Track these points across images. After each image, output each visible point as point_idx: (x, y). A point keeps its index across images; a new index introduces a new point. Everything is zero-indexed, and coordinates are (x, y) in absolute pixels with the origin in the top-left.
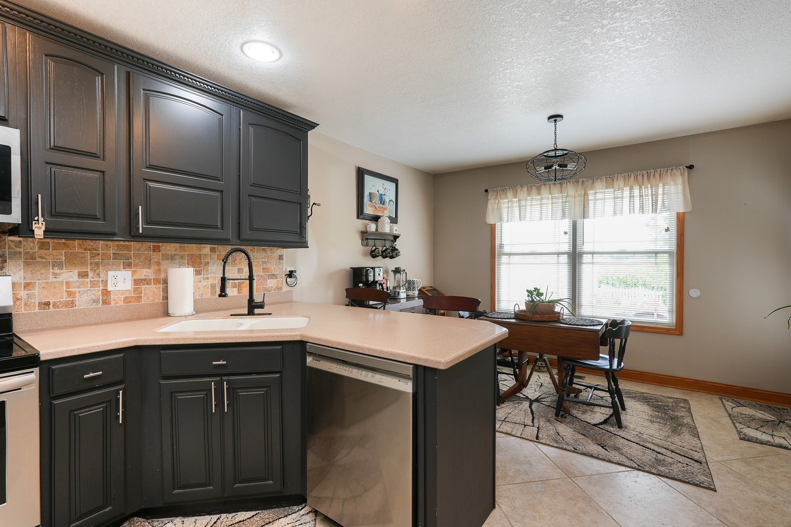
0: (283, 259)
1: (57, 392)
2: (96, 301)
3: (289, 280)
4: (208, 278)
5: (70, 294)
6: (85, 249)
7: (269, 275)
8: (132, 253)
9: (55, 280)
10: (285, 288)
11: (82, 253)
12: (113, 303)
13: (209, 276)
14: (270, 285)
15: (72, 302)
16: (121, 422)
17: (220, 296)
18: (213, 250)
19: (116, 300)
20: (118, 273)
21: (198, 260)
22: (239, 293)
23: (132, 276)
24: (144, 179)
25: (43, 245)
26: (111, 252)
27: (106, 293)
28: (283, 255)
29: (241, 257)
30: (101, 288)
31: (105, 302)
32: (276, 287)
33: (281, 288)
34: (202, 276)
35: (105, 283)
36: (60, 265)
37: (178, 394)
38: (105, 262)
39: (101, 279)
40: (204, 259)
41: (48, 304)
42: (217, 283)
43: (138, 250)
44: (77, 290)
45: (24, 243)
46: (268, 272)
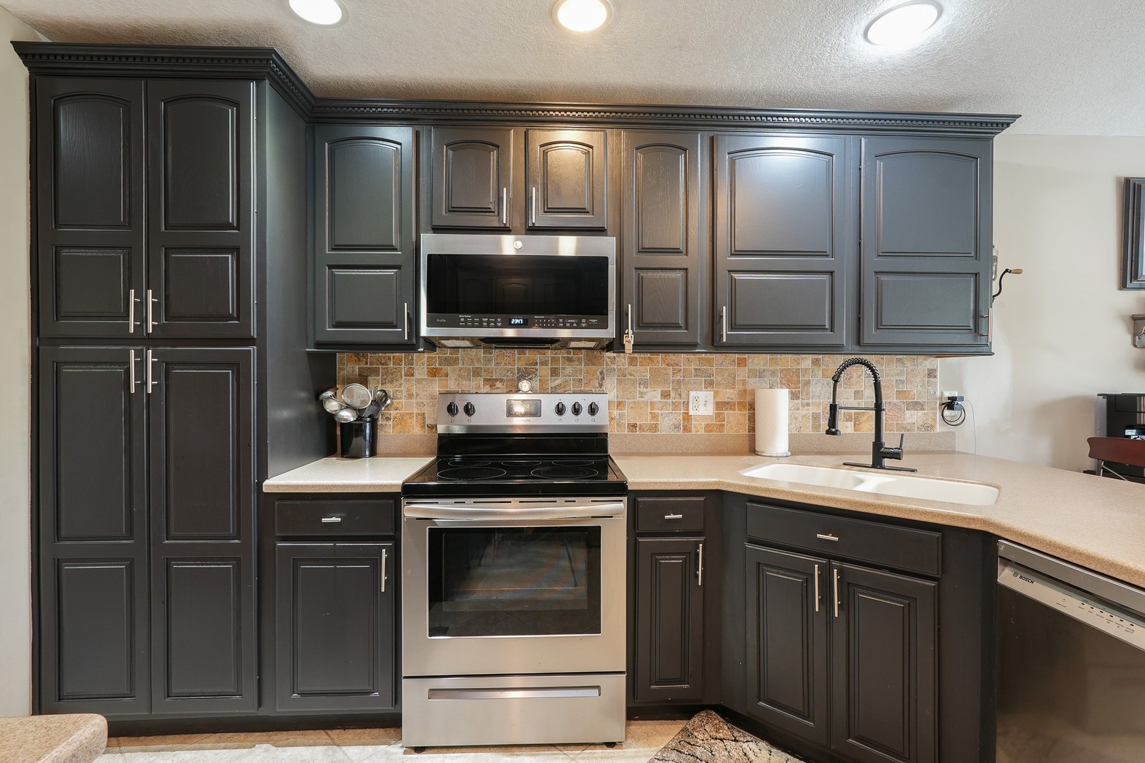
0: (935, 377)
1: (641, 529)
2: (677, 427)
3: (947, 413)
4: (808, 405)
5: (654, 416)
6: (668, 365)
7: (908, 404)
8: (714, 368)
9: (641, 399)
10: (939, 428)
11: (665, 369)
12: (693, 429)
13: (810, 401)
14: (911, 421)
15: (656, 426)
16: (700, 584)
17: (828, 432)
18: (815, 362)
19: (698, 428)
20: (699, 393)
21: (794, 378)
22: (856, 430)
23: (714, 398)
24: (729, 271)
25: (632, 361)
26: (693, 367)
27: (687, 417)
28: (935, 370)
29: (859, 373)
30: (682, 411)
31: (686, 429)
32: (921, 423)
33: (932, 427)
34: (800, 401)
35: (687, 404)
36: (644, 383)
37: (766, 568)
38: (687, 379)
39: (682, 401)
40: (804, 376)
41: (634, 426)
42: (821, 412)
43: (721, 364)
44: (660, 412)
45: (617, 359)
46: (906, 398)
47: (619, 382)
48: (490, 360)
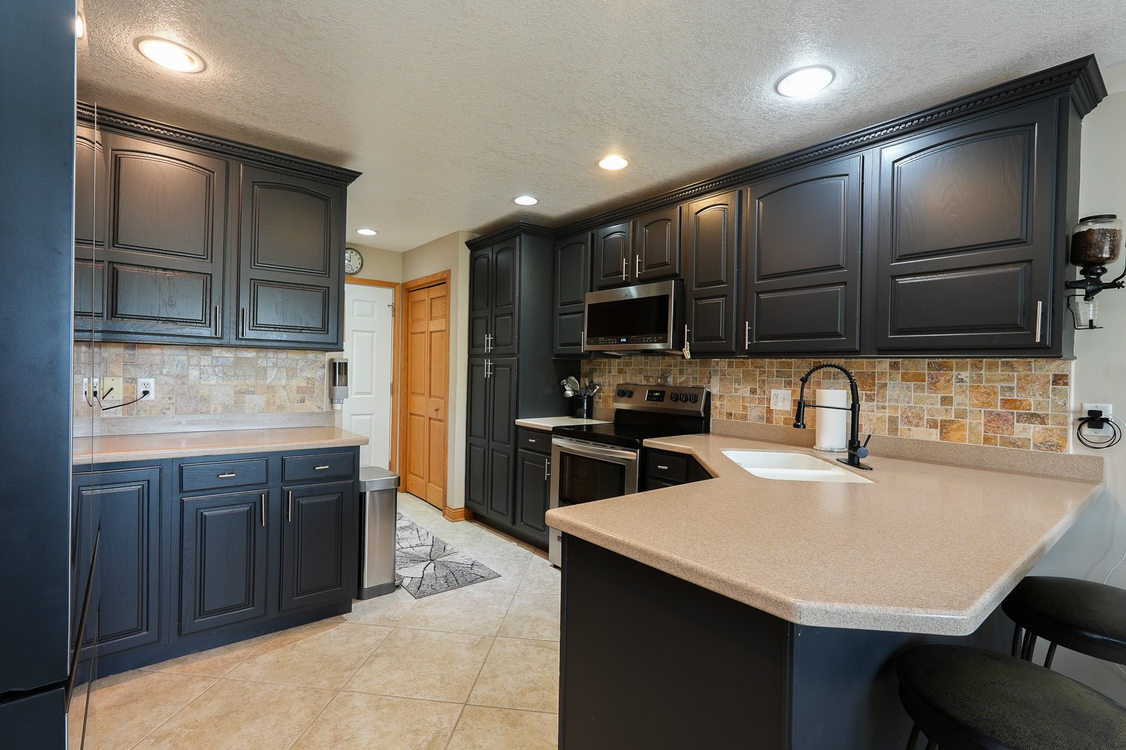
0: (1066, 384)
2: (761, 418)
3: (1086, 431)
4: (884, 408)
5: (745, 408)
6: (756, 367)
7: (1019, 415)
8: (793, 370)
9: (736, 394)
10: (1072, 448)
11: (754, 371)
12: (774, 421)
13: (887, 404)
14: (1024, 435)
15: (746, 416)
18: (894, 366)
19: (778, 420)
20: (779, 391)
21: (870, 381)
22: (941, 439)
23: (792, 396)
26: (775, 370)
27: (769, 411)
28: (1066, 376)
29: (948, 378)
30: (766, 405)
31: (769, 420)
32: (1040, 440)
33: (1060, 447)
34: (875, 403)
35: (769, 400)
36: (738, 381)
38: (770, 379)
39: (766, 397)
40: (880, 379)
41: (730, 414)
42: (899, 416)
43: (798, 367)
44: (749, 405)
45: (720, 363)
46: (1016, 408)
47: (721, 380)
48: (647, 364)
